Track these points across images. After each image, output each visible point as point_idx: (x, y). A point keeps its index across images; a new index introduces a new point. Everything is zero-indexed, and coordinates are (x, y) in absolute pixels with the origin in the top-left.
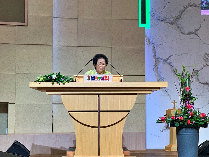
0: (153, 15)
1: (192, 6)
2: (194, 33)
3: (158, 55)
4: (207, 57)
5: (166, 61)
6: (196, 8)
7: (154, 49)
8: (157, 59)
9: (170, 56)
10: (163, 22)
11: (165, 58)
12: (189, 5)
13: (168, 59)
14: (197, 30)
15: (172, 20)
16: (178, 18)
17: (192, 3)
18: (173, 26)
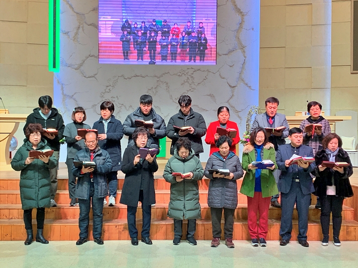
0: (62, 62)
1: (92, 56)
3: (65, 93)
4: (103, 95)
5: (71, 97)
6: (94, 58)
8: (65, 95)
9: (75, 94)
10: (69, 68)
11: (71, 95)
12: (90, 56)
13: (73, 96)
14: (96, 75)
15: (76, 66)
16: (81, 65)
17: (92, 54)
18: (77, 71)
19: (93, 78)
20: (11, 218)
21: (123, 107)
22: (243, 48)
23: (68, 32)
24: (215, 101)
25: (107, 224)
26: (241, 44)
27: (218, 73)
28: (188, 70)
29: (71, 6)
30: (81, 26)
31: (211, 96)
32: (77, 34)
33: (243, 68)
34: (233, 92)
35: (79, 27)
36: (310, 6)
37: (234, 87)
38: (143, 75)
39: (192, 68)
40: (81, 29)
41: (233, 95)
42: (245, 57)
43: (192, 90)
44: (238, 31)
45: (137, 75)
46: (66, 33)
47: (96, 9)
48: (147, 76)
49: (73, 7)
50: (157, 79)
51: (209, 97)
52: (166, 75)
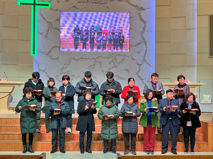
0: (38, 50)
1: (56, 47)
2: (56, 59)
3: (40, 68)
6: (57, 48)
7: (38, 66)
8: (40, 70)
9: (46, 69)
10: (43, 54)
12: (55, 47)
13: (44, 70)
14: (58, 58)
15: (47, 53)
16: (50, 52)
18: (47, 56)
19: (57, 60)
20: (14, 139)
21: (74, 77)
22: (145, 42)
23: (42, 33)
24: (129, 73)
25: (67, 142)
26: (144, 40)
27: (131, 57)
28: (113, 55)
29: (44, 18)
30: (50, 29)
31: (127, 70)
32: (47, 34)
33: (145, 54)
34: (139, 68)
35: (48, 30)
36: (184, 18)
37: (140, 65)
38: (86, 58)
39: (115, 54)
40: (50, 31)
41: (140, 70)
42: (147, 47)
43: (115, 67)
44: (142, 32)
45: (83, 58)
46: (41, 34)
47: (59, 20)
48: (88, 58)
49: (45, 18)
50: (94, 60)
51: (126, 71)
52: (100, 57)
